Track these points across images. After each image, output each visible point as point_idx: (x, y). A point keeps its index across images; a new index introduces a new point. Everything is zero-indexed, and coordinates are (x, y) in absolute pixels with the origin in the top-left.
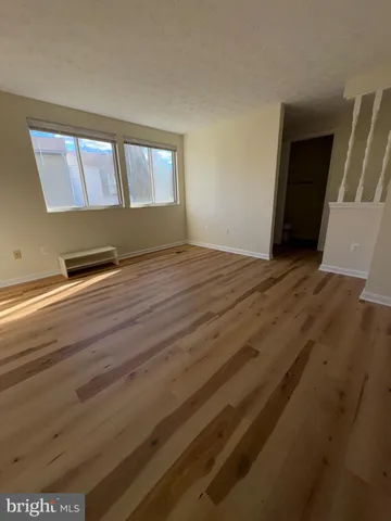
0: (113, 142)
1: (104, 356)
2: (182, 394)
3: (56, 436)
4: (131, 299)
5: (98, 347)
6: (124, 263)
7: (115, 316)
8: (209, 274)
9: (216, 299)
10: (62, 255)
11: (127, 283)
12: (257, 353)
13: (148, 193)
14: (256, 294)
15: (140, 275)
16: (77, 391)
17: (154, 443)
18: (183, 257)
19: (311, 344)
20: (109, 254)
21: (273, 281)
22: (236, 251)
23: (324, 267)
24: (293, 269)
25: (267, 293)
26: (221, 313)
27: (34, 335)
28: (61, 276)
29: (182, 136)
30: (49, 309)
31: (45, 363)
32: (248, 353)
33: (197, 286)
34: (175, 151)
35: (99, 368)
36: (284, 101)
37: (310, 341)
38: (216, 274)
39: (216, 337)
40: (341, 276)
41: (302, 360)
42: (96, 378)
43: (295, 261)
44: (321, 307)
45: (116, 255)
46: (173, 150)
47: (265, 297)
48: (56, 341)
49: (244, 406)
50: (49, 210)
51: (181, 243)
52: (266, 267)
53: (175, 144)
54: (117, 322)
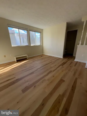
0: (27, 30)
2: (48, 91)
3: (18, 102)
4: (32, 67)
5: (26, 79)
6: (29, 58)
7: (29, 71)
8: (49, 61)
9: (52, 67)
10: (15, 56)
12: (64, 81)
13: (34, 43)
14: (61, 66)
15: (33, 62)
16: (22, 90)
17: (43, 105)
18: (42, 57)
19: (76, 79)
20: (26, 56)
21: (64, 63)
23: (76, 60)
24: (69, 60)
25: (63, 66)
26: (54, 71)
27: (10, 76)
28: (15, 61)
29: (42, 30)
31: (13, 83)
32: (62, 81)
33: (47, 64)
34: (41, 33)
35: (27, 84)
36: (67, 22)
38: (51, 61)
39: (54, 76)
40: (80, 62)
41: (75, 82)
42: (26, 87)
43: (69, 59)
44: (77, 69)
46: (40, 33)
47: (63, 67)
48: (15, 78)
49: (64, 95)
50: (12, 46)
51: (41, 54)
52: (62, 60)
53: (40, 31)
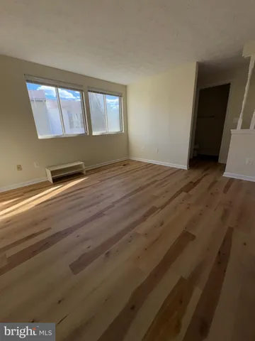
0: (81, 91)
1: (86, 239)
2: (147, 268)
3: (60, 301)
5: (83, 231)
6: (89, 172)
7: (89, 210)
8: (148, 180)
9: (156, 197)
10: (48, 167)
11: (93, 186)
12: (194, 237)
13: (103, 125)
14: (184, 194)
15: (101, 181)
16: (70, 266)
17: (133, 308)
18: (127, 168)
19: (231, 230)
20: (79, 166)
21: (192, 185)
22: (163, 164)
23: (227, 174)
24: (206, 175)
25: (190, 192)
26: (162, 208)
27: (35, 224)
28: (48, 182)
29: (126, 86)
30: (43, 205)
31: (46, 244)
32: (186, 237)
33: (141, 188)
35: (84, 248)
36: (198, 60)
37: (229, 228)
38: (153, 180)
39: (162, 224)
41: (227, 241)
42: (83, 255)
43: (206, 170)
44: (231, 202)
45: (84, 167)
46: (120, 96)
47: (190, 195)
48: (49, 229)
49: (194, 277)
50: (40, 137)
51: (124, 158)
52: (186, 175)
53: (120, 91)
54: (91, 215)
